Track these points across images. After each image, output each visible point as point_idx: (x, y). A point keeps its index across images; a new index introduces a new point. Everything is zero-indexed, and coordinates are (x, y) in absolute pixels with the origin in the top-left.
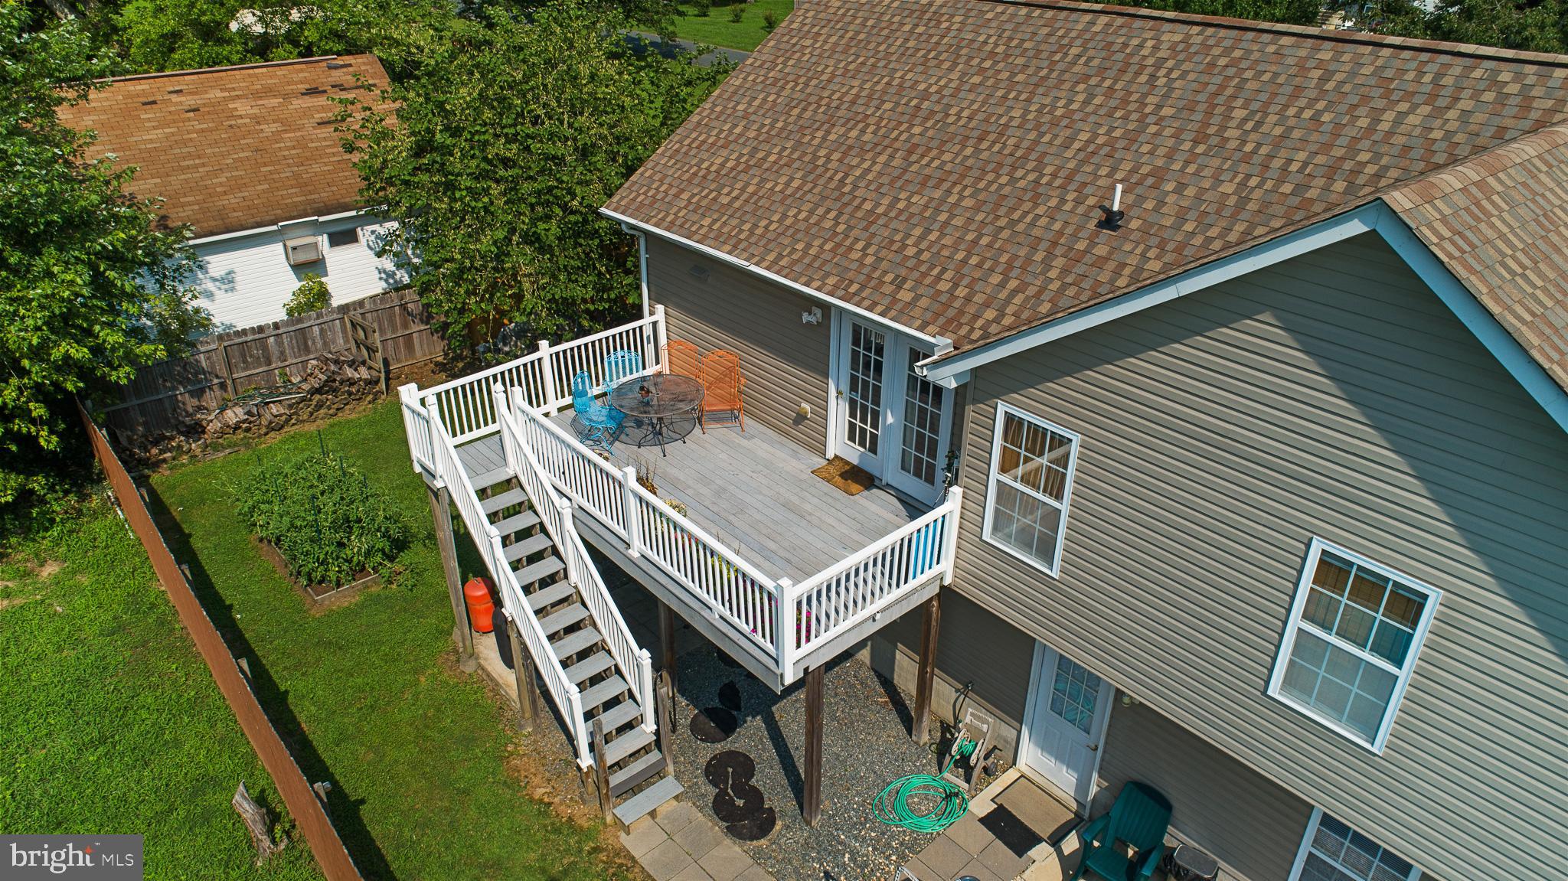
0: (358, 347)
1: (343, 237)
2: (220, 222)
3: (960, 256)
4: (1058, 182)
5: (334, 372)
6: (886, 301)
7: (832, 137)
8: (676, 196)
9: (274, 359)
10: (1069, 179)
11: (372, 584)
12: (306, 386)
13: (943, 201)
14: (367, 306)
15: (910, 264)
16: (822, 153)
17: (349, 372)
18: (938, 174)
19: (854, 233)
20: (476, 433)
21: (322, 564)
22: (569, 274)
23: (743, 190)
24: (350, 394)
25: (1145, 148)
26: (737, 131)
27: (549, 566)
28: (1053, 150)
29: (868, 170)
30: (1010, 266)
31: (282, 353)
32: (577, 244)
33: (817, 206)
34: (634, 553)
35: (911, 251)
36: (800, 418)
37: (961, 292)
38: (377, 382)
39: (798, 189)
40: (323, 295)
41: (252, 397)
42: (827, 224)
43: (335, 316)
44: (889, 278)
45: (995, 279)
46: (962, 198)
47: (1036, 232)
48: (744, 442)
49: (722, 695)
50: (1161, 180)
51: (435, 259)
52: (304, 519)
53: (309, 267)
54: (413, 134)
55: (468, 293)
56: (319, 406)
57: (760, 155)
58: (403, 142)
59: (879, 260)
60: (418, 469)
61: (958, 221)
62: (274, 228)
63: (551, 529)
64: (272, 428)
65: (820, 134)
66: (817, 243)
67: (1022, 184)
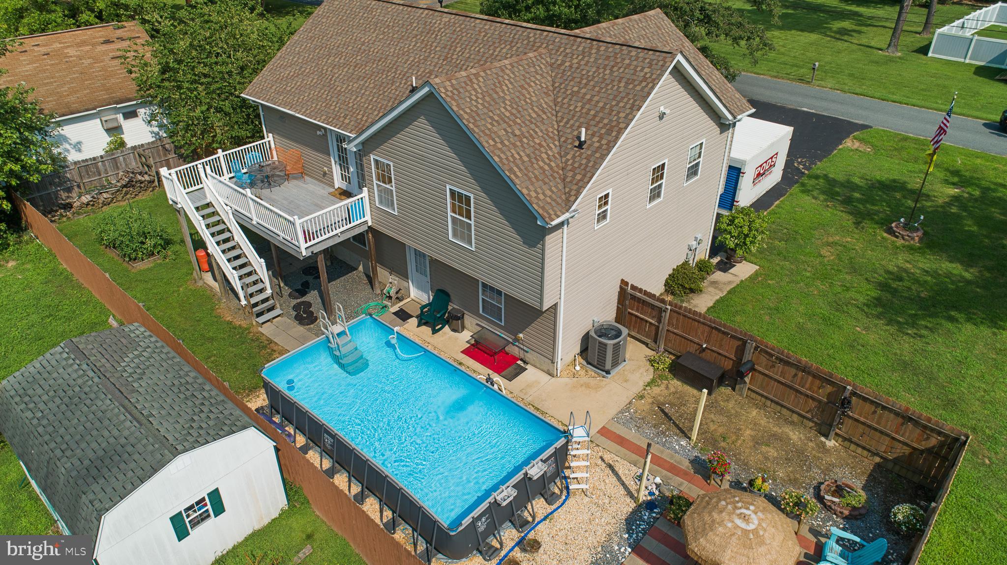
0: (143, 166)
1: (130, 114)
2: (67, 110)
3: (366, 106)
4: (401, 76)
5: (132, 177)
6: (340, 124)
7: (329, 61)
8: (271, 88)
9: (102, 173)
10: (404, 75)
11: (157, 259)
12: (119, 184)
13: (364, 85)
14: (146, 147)
15: (350, 110)
16: (325, 68)
17: (139, 177)
18: (364, 75)
19: (333, 99)
20: (194, 188)
21: (134, 251)
22: (239, 125)
23: (295, 84)
24: (141, 187)
25: (429, 63)
26: (295, 59)
27: (226, 235)
28: (401, 64)
29: (341, 74)
30: (381, 108)
31: (106, 170)
32: (242, 112)
33: (321, 89)
34: (254, 222)
35: (351, 105)
36: (325, 174)
37: (364, 118)
38: (153, 182)
39: (316, 83)
40: (122, 144)
41: (93, 191)
42: (324, 96)
43: (130, 151)
44: (342, 115)
45: (376, 113)
46: (370, 83)
47: (391, 95)
48: (304, 185)
49: (302, 285)
50: (431, 74)
51: (175, 121)
52: (125, 232)
53: (114, 130)
54: (160, 64)
55: (192, 136)
56: (126, 194)
57: (303, 69)
58: (155, 69)
59: (340, 109)
60: (171, 202)
61: (367, 93)
62: (95, 111)
63: (226, 221)
64: (104, 204)
65: (325, 60)
66: (320, 104)
67: (389, 78)
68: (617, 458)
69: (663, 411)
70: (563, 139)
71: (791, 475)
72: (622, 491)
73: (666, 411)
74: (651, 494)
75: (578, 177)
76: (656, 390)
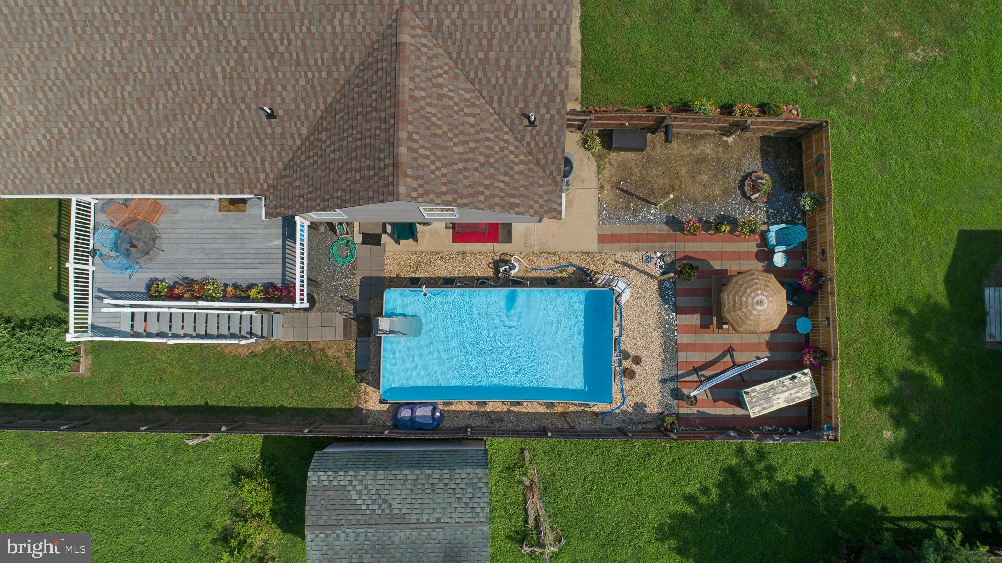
4: (230, 100)
6: (215, 186)
7: (85, 107)
8: (38, 173)
10: (234, 97)
15: (206, 165)
16: (92, 118)
18: (168, 112)
19: (163, 159)
23: (74, 156)
25: (252, 68)
26: (19, 120)
28: (211, 82)
29: (130, 121)
30: (248, 150)
33: (126, 151)
35: (200, 159)
39: (105, 145)
42: (145, 159)
44: (204, 175)
45: (249, 159)
46: (194, 122)
47: (245, 130)
50: (273, 85)
57: (55, 131)
59: (190, 168)
65: (74, 106)
66: (151, 171)
67: (214, 106)
68: (624, 254)
69: (622, 190)
70: (508, 122)
71: (723, 188)
72: (644, 277)
73: (625, 188)
74: (661, 267)
75: (551, 156)
76: (606, 173)
